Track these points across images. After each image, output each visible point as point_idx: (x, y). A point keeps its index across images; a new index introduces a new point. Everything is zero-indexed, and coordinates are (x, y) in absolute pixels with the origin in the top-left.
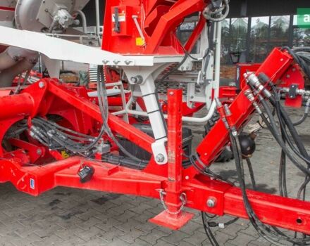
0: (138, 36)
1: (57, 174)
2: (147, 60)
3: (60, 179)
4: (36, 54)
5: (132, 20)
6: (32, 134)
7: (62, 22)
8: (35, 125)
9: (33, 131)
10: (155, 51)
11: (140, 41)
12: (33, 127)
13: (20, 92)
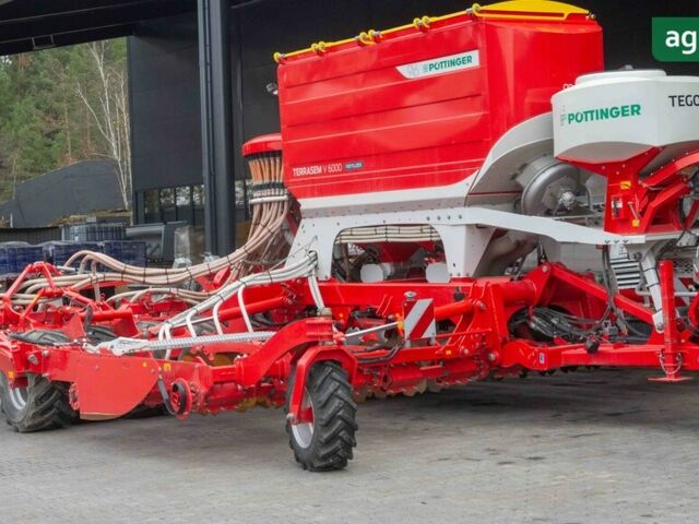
0: (634, 218)
1: (563, 353)
2: (640, 239)
3: (567, 356)
4: (537, 237)
5: (628, 206)
6: (533, 325)
7: (567, 204)
8: (537, 315)
9: (534, 322)
10: (647, 231)
11: (636, 223)
12: (534, 318)
13: (520, 279)
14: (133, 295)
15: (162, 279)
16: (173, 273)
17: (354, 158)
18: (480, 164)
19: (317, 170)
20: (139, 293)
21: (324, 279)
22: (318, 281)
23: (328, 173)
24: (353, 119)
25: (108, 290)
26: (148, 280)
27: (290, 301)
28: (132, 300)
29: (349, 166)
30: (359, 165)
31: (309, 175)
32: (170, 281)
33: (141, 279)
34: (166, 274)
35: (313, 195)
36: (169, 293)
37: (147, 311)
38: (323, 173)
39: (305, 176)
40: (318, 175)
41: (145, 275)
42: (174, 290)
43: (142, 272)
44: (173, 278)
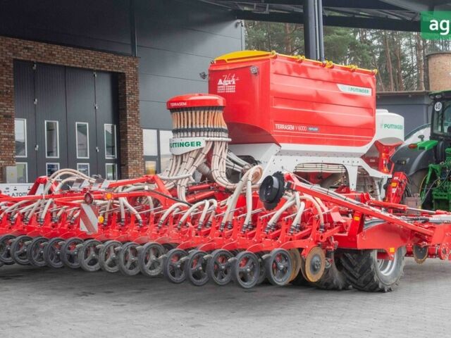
17: (314, 125)
18: (371, 139)
19: (291, 127)
23: (298, 131)
24: (314, 104)
29: (310, 129)
30: (316, 129)
31: (286, 130)
35: (289, 142)
38: (295, 130)
39: (283, 130)
40: (292, 130)
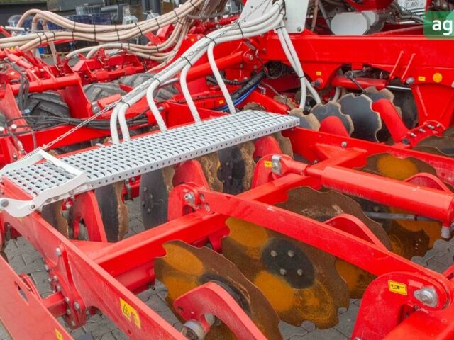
14: (87, 52)
15: (113, 36)
16: (123, 29)
20: (93, 49)
21: (296, 32)
22: (290, 34)
25: (64, 47)
26: (99, 37)
27: (251, 57)
28: (88, 56)
32: (121, 37)
33: (92, 36)
34: (116, 30)
36: (121, 48)
37: (103, 66)
41: (95, 32)
42: (125, 45)
43: (92, 29)
44: (124, 34)
